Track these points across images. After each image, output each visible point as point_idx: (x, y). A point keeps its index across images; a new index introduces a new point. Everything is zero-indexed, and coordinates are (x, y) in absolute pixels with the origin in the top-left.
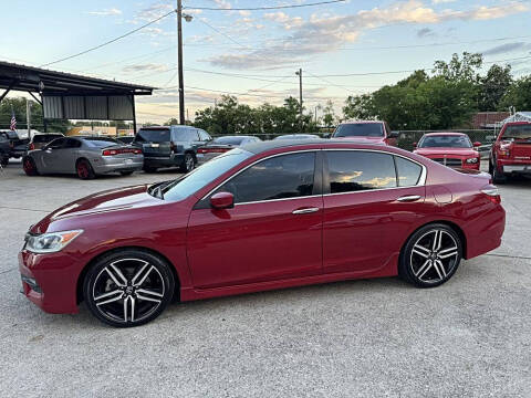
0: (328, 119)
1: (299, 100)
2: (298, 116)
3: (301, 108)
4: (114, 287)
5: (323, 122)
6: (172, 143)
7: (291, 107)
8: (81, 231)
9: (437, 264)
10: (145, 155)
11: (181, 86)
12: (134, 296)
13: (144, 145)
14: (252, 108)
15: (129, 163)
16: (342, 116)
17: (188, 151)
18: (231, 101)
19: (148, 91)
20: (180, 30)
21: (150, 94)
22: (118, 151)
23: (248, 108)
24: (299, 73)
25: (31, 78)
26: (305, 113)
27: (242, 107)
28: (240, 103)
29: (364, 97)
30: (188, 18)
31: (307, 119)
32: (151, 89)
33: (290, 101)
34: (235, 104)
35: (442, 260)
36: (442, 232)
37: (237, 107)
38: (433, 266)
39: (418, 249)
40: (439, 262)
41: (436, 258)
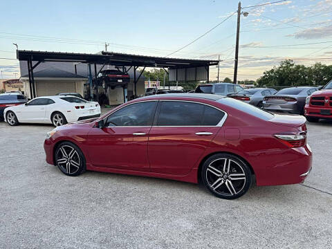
9: (228, 183)
11: (237, 57)
12: (70, 163)
18: (288, 63)
20: (239, 23)
21: (217, 64)
23: (303, 67)
27: (298, 67)
28: (297, 64)
30: (246, 14)
34: (293, 65)
35: (232, 181)
36: (230, 160)
37: (294, 67)
38: (224, 184)
39: (211, 169)
40: (230, 182)
41: (228, 178)
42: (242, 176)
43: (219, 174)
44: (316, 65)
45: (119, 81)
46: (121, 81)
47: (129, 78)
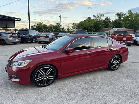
0: (68, 29)
1: (60, 24)
2: (60, 28)
3: (61, 26)
4: (41, 76)
5: (67, 30)
6: (29, 34)
7: (58, 25)
8: (31, 60)
9: (116, 65)
10: (21, 38)
12: (46, 78)
13: (21, 35)
14: (47, 25)
15: (17, 40)
16: (72, 28)
17: (33, 37)
18: (41, 23)
22: (13, 37)
23: (46, 25)
24: (60, 16)
26: (62, 27)
27: (44, 25)
28: (44, 24)
29: (77, 24)
31: (63, 29)
32: (20, 19)
33: (58, 24)
34: (42, 24)
36: (117, 57)
37: (43, 25)
39: (112, 61)
42: (120, 61)
43: (114, 62)
44: (51, 25)
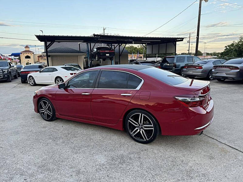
6: (174, 64)
9: (142, 132)
11: (198, 35)
12: (47, 112)
19: (182, 39)
20: (200, 7)
21: (182, 40)
25: (130, 40)
32: (183, 38)
35: (145, 130)
36: (143, 115)
38: (140, 132)
39: (131, 121)
40: (143, 130)
41: (142, 128)
42: (151, 127)
43: (136, 124)
45: (107, 55)
46: (108, 55)
47: (114, 53)
